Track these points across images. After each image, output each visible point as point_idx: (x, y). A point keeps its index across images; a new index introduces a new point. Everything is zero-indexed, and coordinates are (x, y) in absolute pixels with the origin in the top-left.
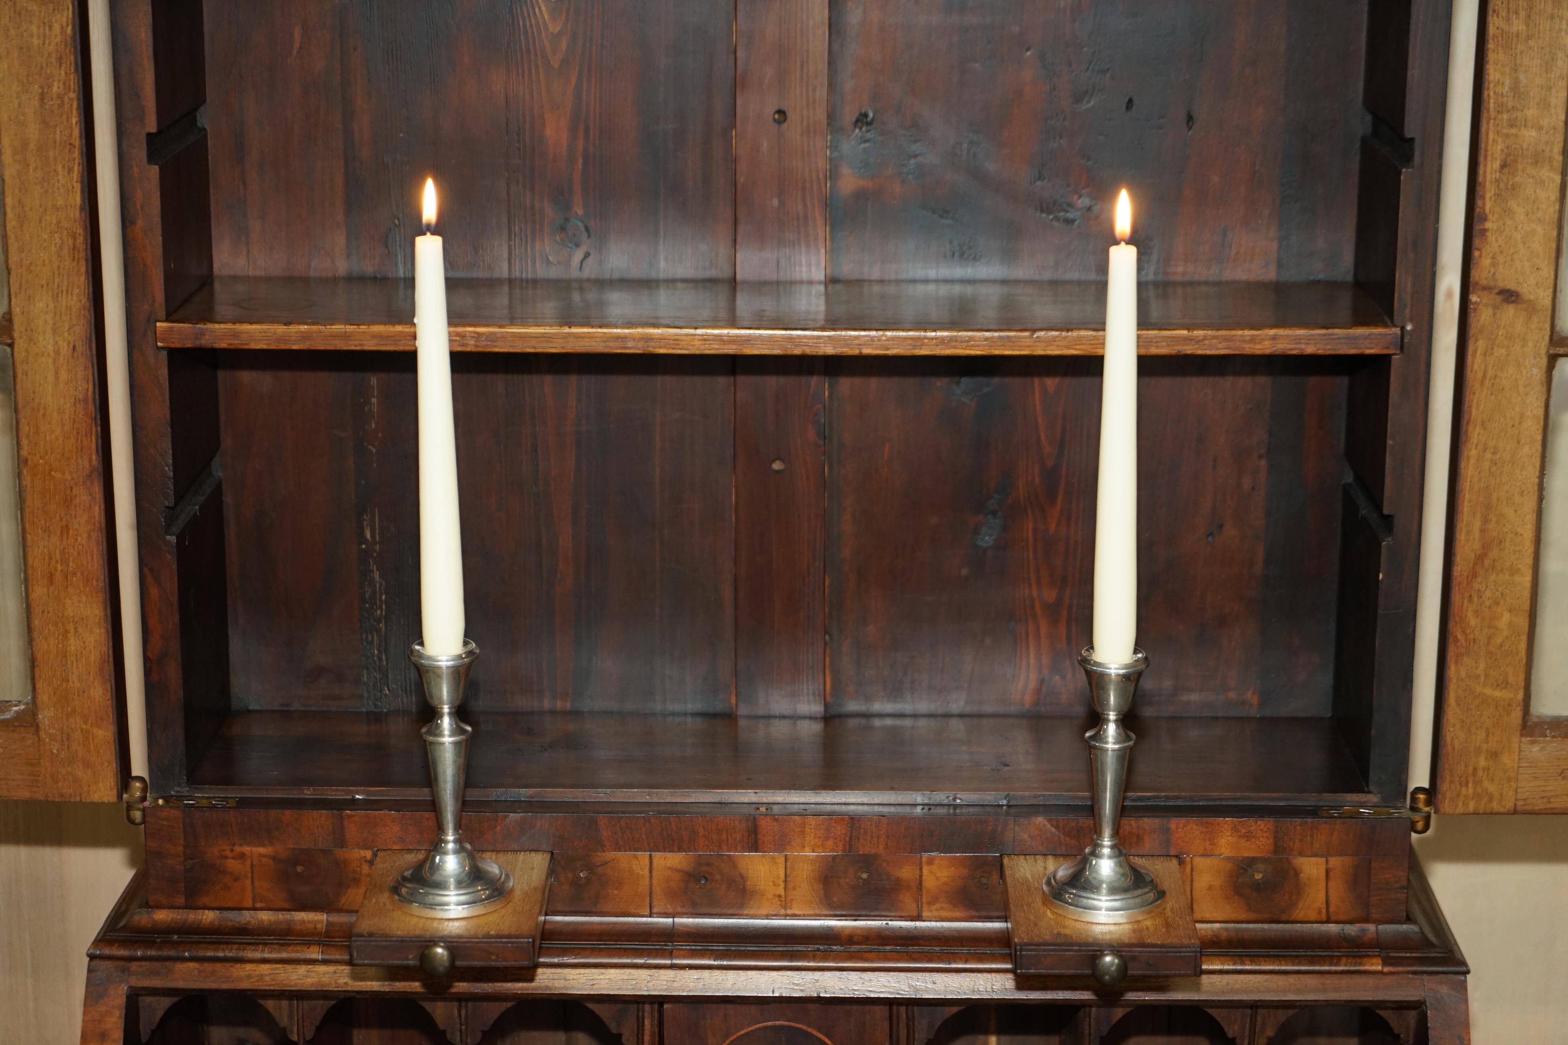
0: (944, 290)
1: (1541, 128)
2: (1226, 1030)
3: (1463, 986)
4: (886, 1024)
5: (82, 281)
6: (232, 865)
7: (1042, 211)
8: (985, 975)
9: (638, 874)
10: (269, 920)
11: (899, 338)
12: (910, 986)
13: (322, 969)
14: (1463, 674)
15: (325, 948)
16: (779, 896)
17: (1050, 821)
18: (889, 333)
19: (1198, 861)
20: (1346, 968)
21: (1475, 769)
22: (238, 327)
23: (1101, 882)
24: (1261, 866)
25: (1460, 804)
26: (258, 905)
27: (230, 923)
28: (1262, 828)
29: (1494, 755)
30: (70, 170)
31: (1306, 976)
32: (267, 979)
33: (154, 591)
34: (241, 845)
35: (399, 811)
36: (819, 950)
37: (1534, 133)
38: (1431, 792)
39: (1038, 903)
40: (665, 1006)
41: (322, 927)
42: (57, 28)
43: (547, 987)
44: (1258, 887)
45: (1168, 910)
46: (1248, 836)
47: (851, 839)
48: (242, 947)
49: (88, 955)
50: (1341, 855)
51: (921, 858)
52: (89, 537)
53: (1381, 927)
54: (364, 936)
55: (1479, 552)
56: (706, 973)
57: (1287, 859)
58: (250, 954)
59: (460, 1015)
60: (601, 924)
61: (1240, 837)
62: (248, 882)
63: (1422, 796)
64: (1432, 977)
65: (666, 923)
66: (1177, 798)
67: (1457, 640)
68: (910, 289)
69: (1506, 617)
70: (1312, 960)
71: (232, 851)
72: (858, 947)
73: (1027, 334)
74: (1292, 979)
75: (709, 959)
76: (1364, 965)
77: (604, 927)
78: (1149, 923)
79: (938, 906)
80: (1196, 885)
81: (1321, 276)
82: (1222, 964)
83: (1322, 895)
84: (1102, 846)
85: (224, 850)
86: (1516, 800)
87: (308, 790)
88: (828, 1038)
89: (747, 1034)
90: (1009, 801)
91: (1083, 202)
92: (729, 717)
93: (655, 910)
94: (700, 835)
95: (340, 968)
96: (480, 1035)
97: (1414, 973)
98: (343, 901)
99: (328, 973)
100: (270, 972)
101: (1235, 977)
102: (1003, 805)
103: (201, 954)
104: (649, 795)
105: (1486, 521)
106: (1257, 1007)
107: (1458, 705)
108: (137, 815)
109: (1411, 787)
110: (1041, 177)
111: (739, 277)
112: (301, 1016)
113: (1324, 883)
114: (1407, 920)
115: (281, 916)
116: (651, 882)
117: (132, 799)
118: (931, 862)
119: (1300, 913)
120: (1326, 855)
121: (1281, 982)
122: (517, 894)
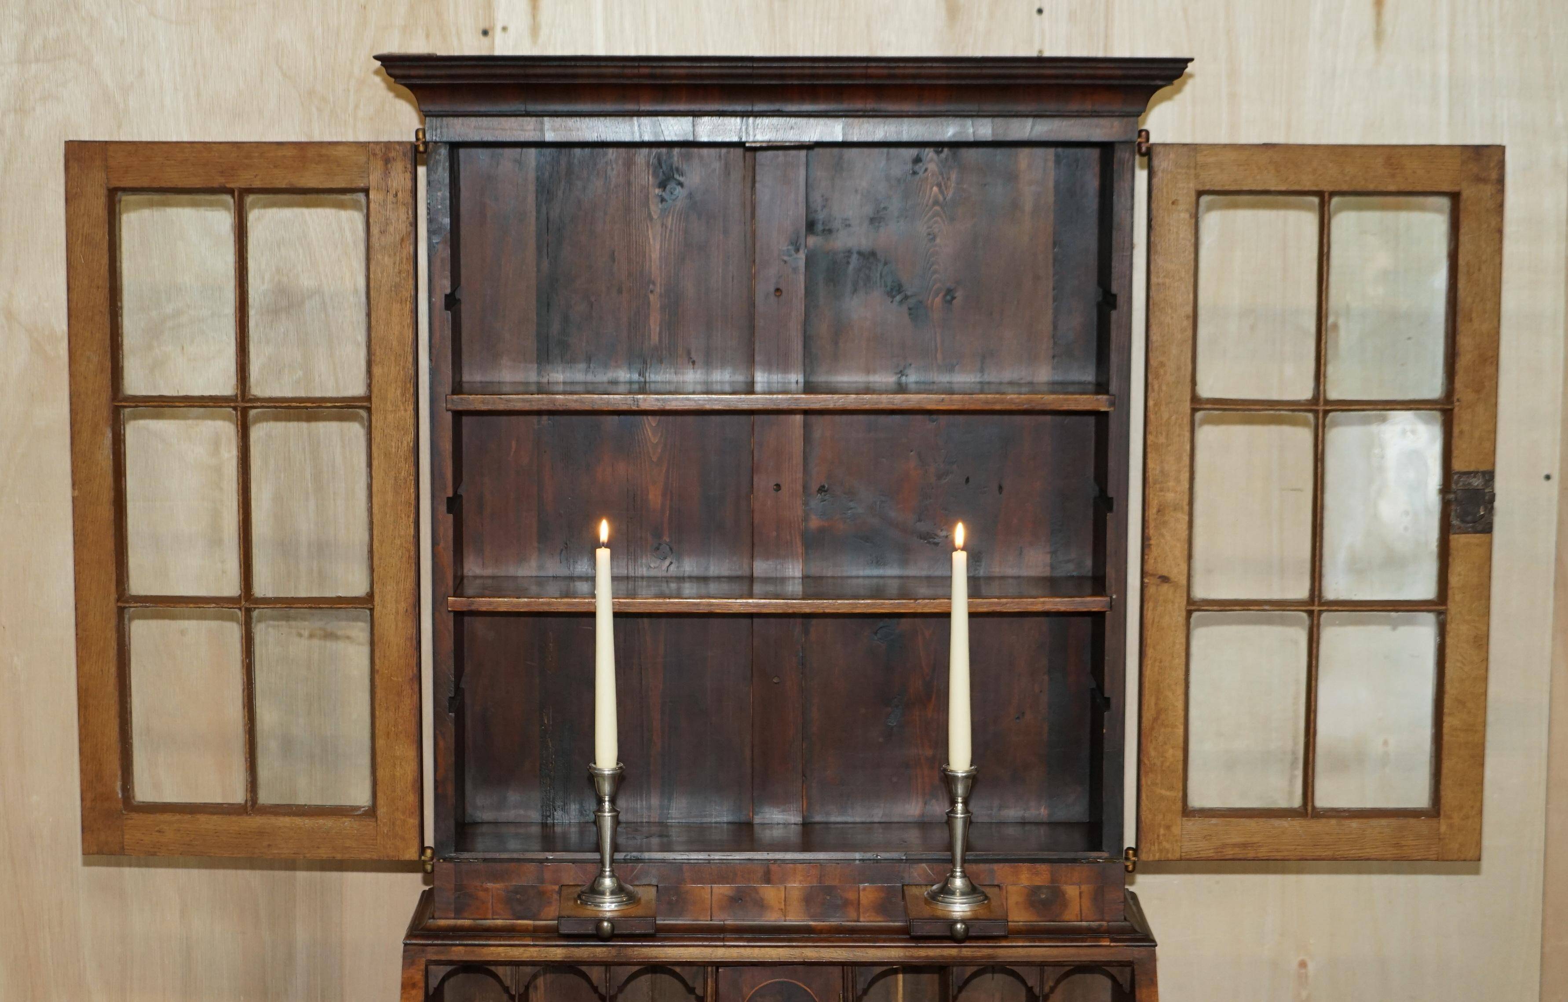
0: (867, 582)
1: (1176, 492)
2: (1027, 981)
3: (1154, 953)
4: (841, 980)
5: (413, 574)
6: (481, 894)
7: (921, 538)
9: (704, 897)
11: (845, 603)
12: (854, 955)
13: (532, 949)
14: (1149, 783)
15: (533, 938)
16: (782, 909)
17: (928, 866)
18: (839, 601)
19: (1009, 888)
20: (1091, 944)
21: (1158, 836)
22: (492, 599)
23: (956, 891)
24: (1044, 891)
25: (1153, 855)
26: (495, 917)
27: (480, 926)
28: (1043, 868)
29: (1168, 827)
30: (409, 517)
32: (503, 955)
33: (441, 743)
34: (486, 884)
35: (574, 863)
36: (804, 937)
37: (1173, 495)
38: (1136, 850)
39: (922, 905)
40: (719, 970)
41: (531, 928)
42: (405, 443)
43: (656, 957)
44: (1043, 903)
45: (992, 906)
46: (1036, 874)
47: (820, 876)
48: (488, 938)
49: (404, 943)
50: (1087, 885)
51: (860, 887)
52: (410, 713)
53: (1109, 924)
55: (1155, 716)
56: (743, 949)
57: (1059, 887)
58: (493, 942)
59: (606, 977)
60: (684, 924)
61: (1032, 874)
62: (490, 904)
63: (1131, 852)
64: (1138, 949)
65: (720, 925)
66: (999, 855)
67: (1145, 764)
68: (849, 581)
69: (1171, 751)
70: (1072, 941)
71: (482, 887)
72: (825, 935)
73: (912, 601)
74: (1061, 950)
75: (744, 942)
76: (1100, 943)
77: (686, 926)
78: (981, 911)
79: (868, 914)
80: (1009, 901)
81: (1075, 574)
83: (1077, 908)
84: (956, 872)
85: (477, 887)
86: (1181, 852)
87: (522, 854)
88: (808, 987)
89: (765, 986)
90: (906, 858)
91: (944, 533)
92: (749, 825)
93: (714, 918)
94: (738, 875)
95: (542, 948)
96: (616, 989)
97: (1128, 946)
98: (543, 914)
99: (536, 951)
100: (504, 951)
101: (1029, 948)
102: (903, 860)
104: (709, 855)
105: (1158, 699)
106: (1043, 967)
107: (1147, 800)
108: (428, 868)
109: (1125, 848)
110: (920, 520)
111: (755, 575)
112: (517, 979)
113: (1079, 900)
114: (1125, 919)
115: (509, 922)
116: (711, 901)
117: (426, 859)
118: (864, 889)
119: (1066, 917)
120: (1079, 884)
121: (1055, 951)
122: (643, 901)
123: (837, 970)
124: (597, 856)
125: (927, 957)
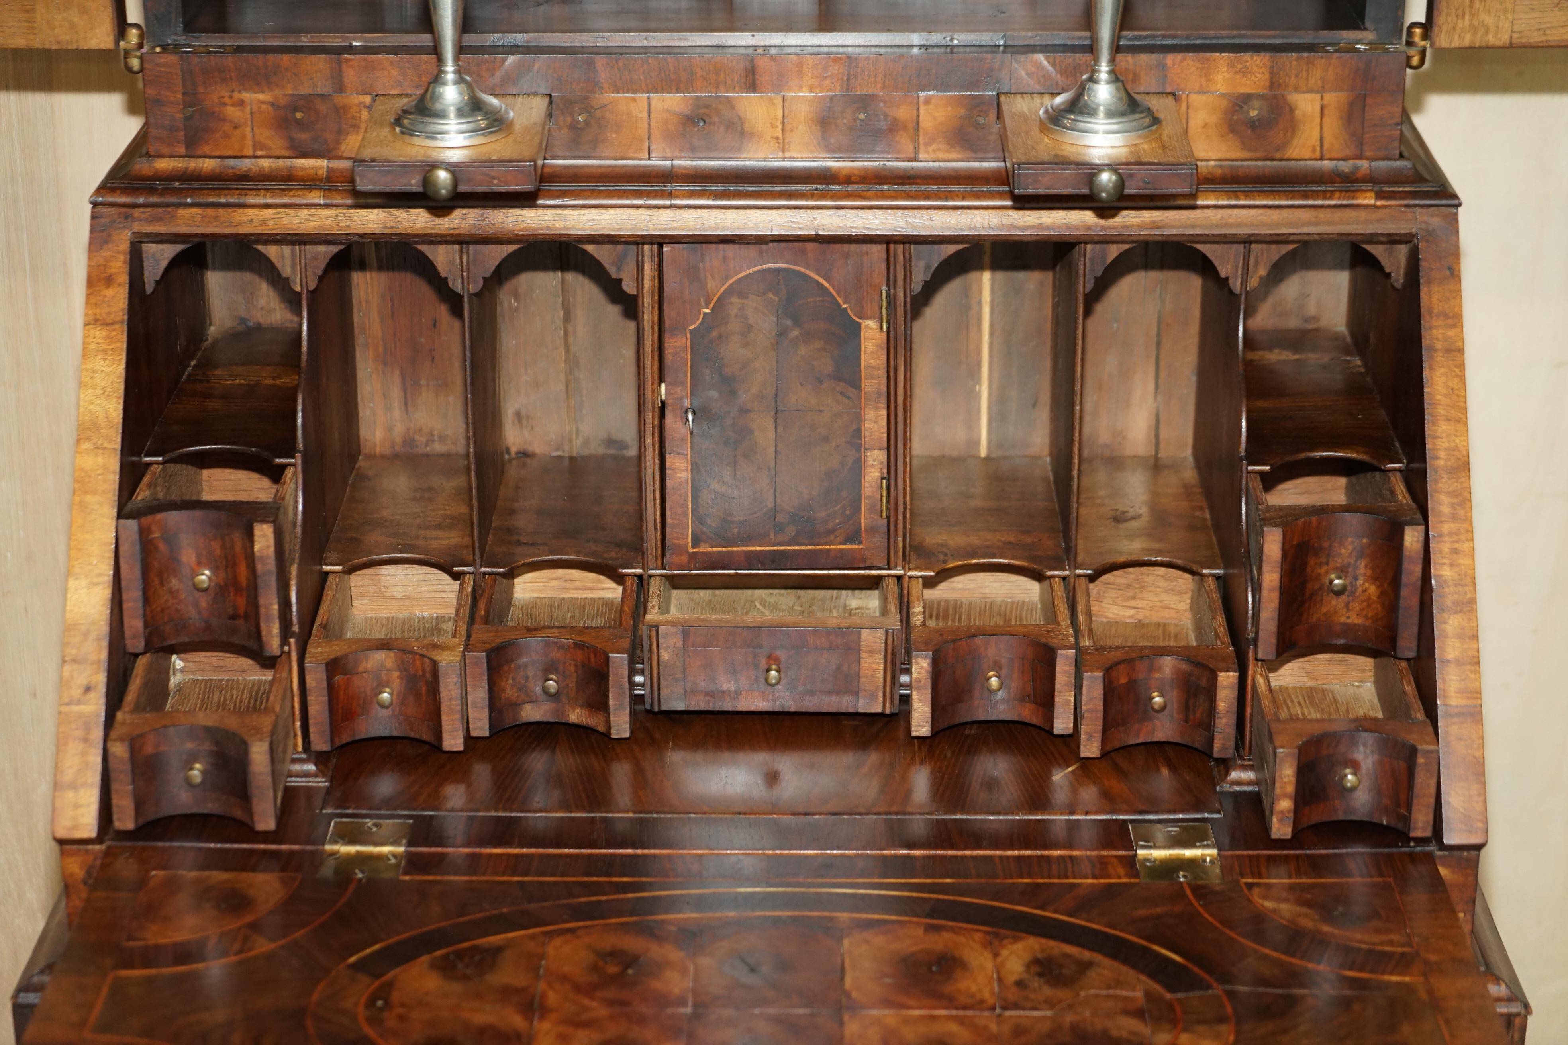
2: (1219, 269)
3: (1455, 219)
4: (884, 266)
6: (232, 112)
8: (982, 211)
9: (636, 117)
10: (270, 167)
12: (908, 223)
13: (324, 212)
15: (326, 192)
16: (777, 138)
17: (1047, 58)
19: (1193, 97)
20: (1339, 202)
21: (1471, 2)
23: (1098, 105)
24: (1256, 103)
25: (1456, 37)
26: (259, 153)
27: (231, 171)
28: (1257, 62)
31: (1300, 211)
32: (270, 223)
34: (240, 91)
35: (397, 54)
36: (817, 189)
38: (1427, 27)
39: (1035, 131)
40: (666, 249)
41: (323, 173)
43: (548, 228)
44: (1253, 125)
45: (1165, 135)
46: (1243, 72)
47: (848, 79)
48: (244, 192)
49: (91, 203)
50: (1336, 91)
51: (918, 97)
53: (1373, 163)
54: (367, 162)
56: (705, 212)
57: (1283, 96)
58: (252, 200)
59: (462, 262)
60: (600, 167)
61: (1236, 73)
62: (248, 130)
63: (1418, 30)
64: (1424, 210)
65: (665, 166)
66: (1174, 36)
70: (1305, 195)
71: (231, 97)
72: (856, 186)
74: (1285, 213)
75: (708, 198)
76: (1357, 199)
77: (603, 170)
78: (1146, 147)
79: (934, 146)
80: (1192, 123)
82: (1217, 199)
83: (1316, 133)
84: (1099, 70)
85: (223, 97)
86: (1512, 32)
87: (305, 37)
88: (825, 279)
89: (746, 277)
90: (1005, 42)
93: (653, 155)
94: (698, 76)
95: (341, 211)
96: (481, 283)
97: (1407, 206)
98: (343, 147)
99: (331, 217)
100: (273, 216)
101: (1230, 211)
102: (999, 46)
103: (203, 200)
104: (646, 39)
106: (1251, 242)
108: (135, 63)
109: (1407, 23)
112: (303, 265)
113: (1318, 120)
114: (1401, 156)
115: (282, 163)
116: (649, 124)
117: (129, 46)
118: (928, 101)
119: (1294, 151)
120: (1322, 90)
121: (1275, 216)
122: (518, 127)
123: (878, 250)
124: (425, 40)
125: (1040, 226)
